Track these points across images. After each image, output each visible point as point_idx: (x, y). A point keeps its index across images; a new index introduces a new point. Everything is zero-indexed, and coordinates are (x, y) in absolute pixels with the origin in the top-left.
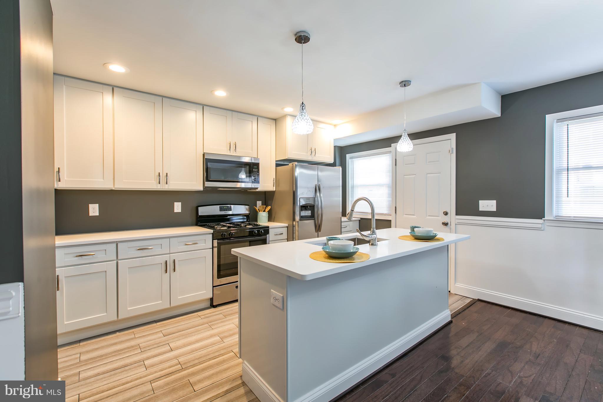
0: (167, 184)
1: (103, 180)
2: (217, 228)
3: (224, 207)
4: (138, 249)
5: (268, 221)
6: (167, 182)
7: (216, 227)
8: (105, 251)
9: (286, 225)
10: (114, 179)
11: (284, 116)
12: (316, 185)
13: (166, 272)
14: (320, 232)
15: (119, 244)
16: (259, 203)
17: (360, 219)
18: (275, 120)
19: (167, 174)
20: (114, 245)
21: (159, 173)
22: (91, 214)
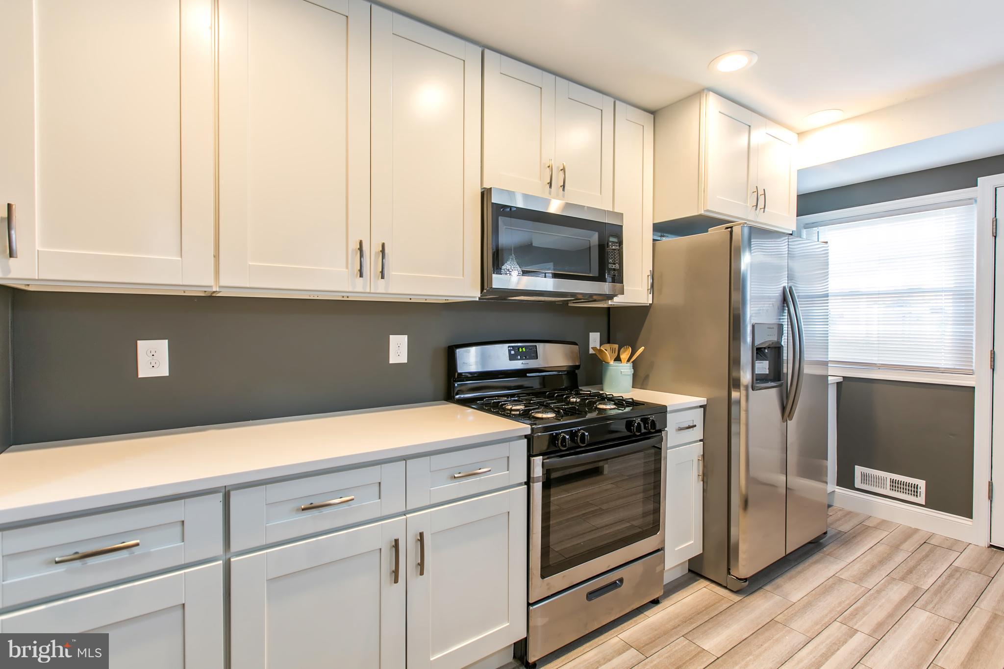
0: (383, 277)
1: (180, 259)
2: (511, 410)
3: (520, 350)
4: (303, 510)
5: (633, 387)
6: (382, 272)
7: (509, 407)
8: (178, 529)
9: (702, 401)
10: (217, 256)
11: (697, 94)
12: (784, 288)
13: (396, 581)
14: (791, 420)
15: (232, 493)
16: (595, 339)
17: (841, 380)
18: (653, 113)
19: (383, 245)
20: (216, 503)
21: (361, 243)
22: (144, 372)
